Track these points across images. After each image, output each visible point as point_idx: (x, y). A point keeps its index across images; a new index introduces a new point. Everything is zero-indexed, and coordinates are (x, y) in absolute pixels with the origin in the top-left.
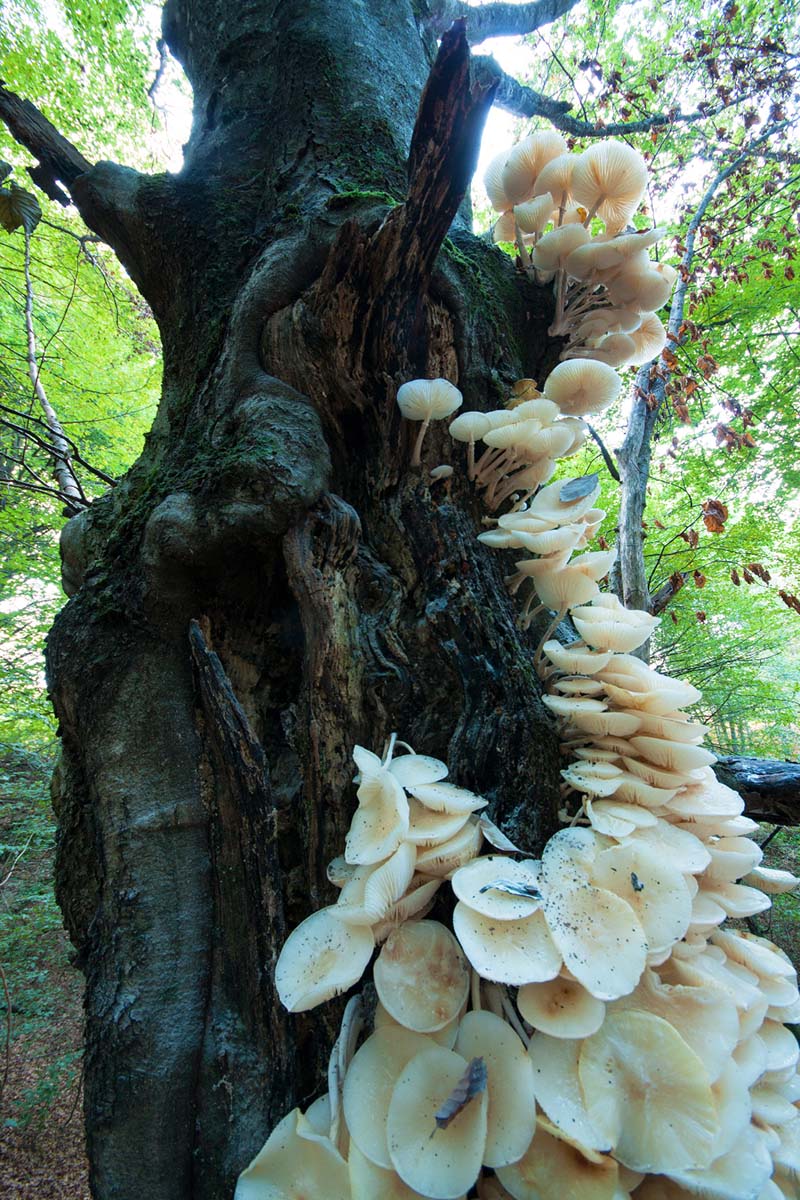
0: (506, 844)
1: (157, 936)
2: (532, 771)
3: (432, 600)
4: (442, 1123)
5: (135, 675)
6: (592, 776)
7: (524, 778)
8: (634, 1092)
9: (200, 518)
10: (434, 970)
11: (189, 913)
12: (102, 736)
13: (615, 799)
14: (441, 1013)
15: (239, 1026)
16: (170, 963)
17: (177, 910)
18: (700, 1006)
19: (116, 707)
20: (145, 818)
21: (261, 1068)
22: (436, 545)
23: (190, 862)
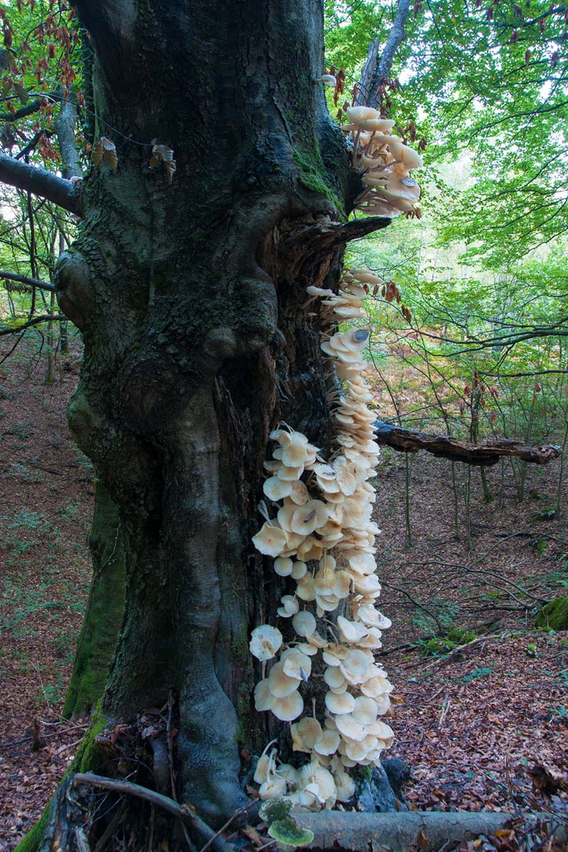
0: (323, 461)
1: (206, 485)
2: (327, 438)
3: (303, 373)
4: (306, 522)
5: (196, 396)
6: (346, 441)
7: (325, 440)
8: (345, 514)
9: (238, 343)
10: (301, 492)
11: (215, 478)
12: (181, 418)
13: (353, 448)
14: (303, 501)
15: (229, 509)
16: (211, 493)
17: (211, 477)
18: (360, 497)
19: (188, 408)
20: (202, 448)
21: (237, 519)
22: (308, 351)
23: (215, 463)
